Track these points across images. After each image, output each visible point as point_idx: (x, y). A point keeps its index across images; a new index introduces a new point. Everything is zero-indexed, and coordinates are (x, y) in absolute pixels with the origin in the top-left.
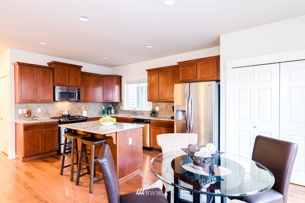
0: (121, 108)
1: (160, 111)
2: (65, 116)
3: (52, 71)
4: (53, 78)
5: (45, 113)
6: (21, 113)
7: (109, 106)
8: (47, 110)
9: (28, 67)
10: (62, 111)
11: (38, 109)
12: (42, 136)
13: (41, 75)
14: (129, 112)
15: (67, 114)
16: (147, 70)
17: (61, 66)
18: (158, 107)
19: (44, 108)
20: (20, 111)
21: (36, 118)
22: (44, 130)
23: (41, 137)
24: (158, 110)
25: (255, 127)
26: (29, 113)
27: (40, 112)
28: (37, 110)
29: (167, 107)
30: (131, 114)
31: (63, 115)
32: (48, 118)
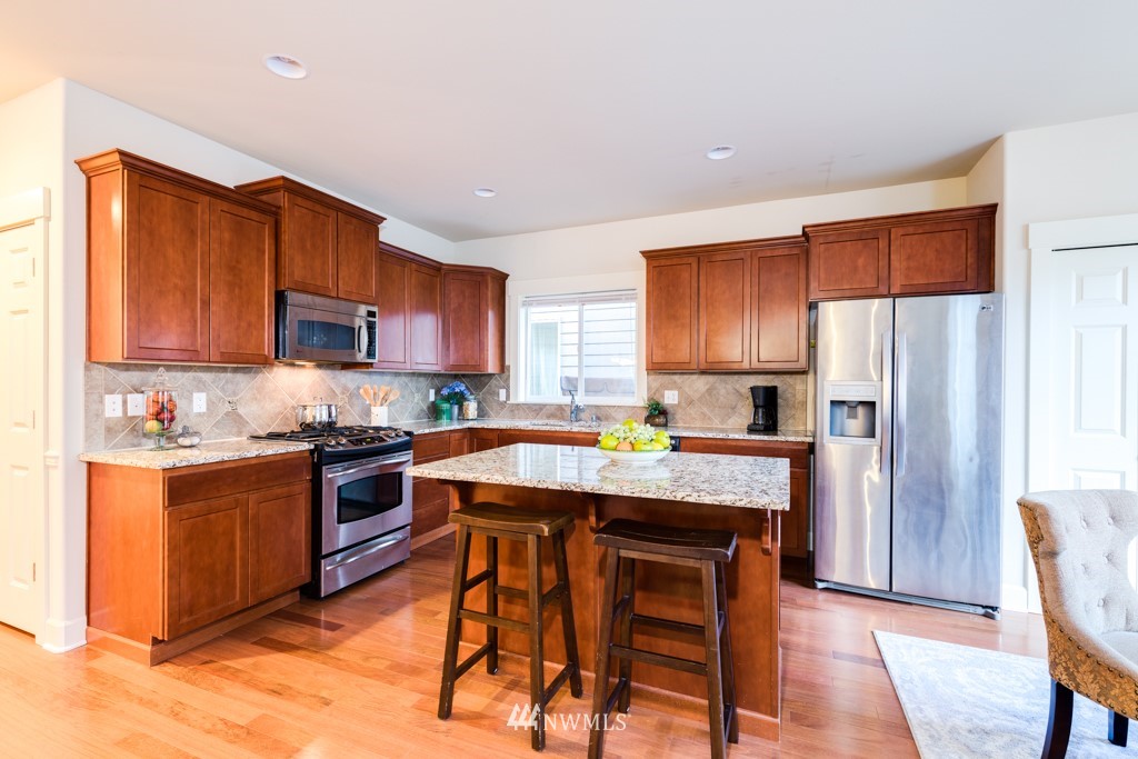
0: (502, 397)
1: (683, 404)
2: (314, 429)
3: (270, 220)
4: (273, 256)
5: (227, 414)
6: (119, 413)
7: (457, 390)
8: (235, 399)
9: (169, 188)
10: (305, 407)
11: (196, 395)
12: (245, 523)
13: (227, 235)
14: (541, 409)
15: (325, 418)
16: (646, 254)
17: (309, 204)
18: (676, 392)
19: (223, 390)
20: (113, 407)
21: (196, 440)
22: (253, 497)
23: (241, 530)
24: (676, 402)
26: (164, 414)
27: (204, 409)
28: (191, 401)
29: (715, 392)
30: (548, 417)
31: (308, 422)
32: (235, 439)
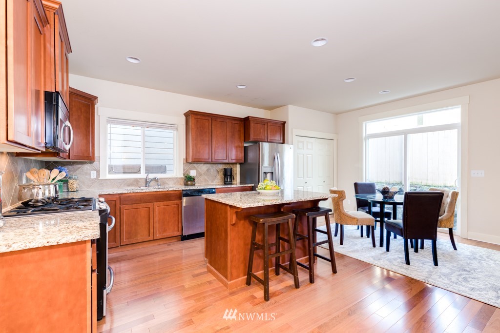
0: (94, 175)
1: (198, 176)
16: (192, 112)
18: (195, 171)
24: (195, 175)
25: (306, 183)
29: (209, 171)
